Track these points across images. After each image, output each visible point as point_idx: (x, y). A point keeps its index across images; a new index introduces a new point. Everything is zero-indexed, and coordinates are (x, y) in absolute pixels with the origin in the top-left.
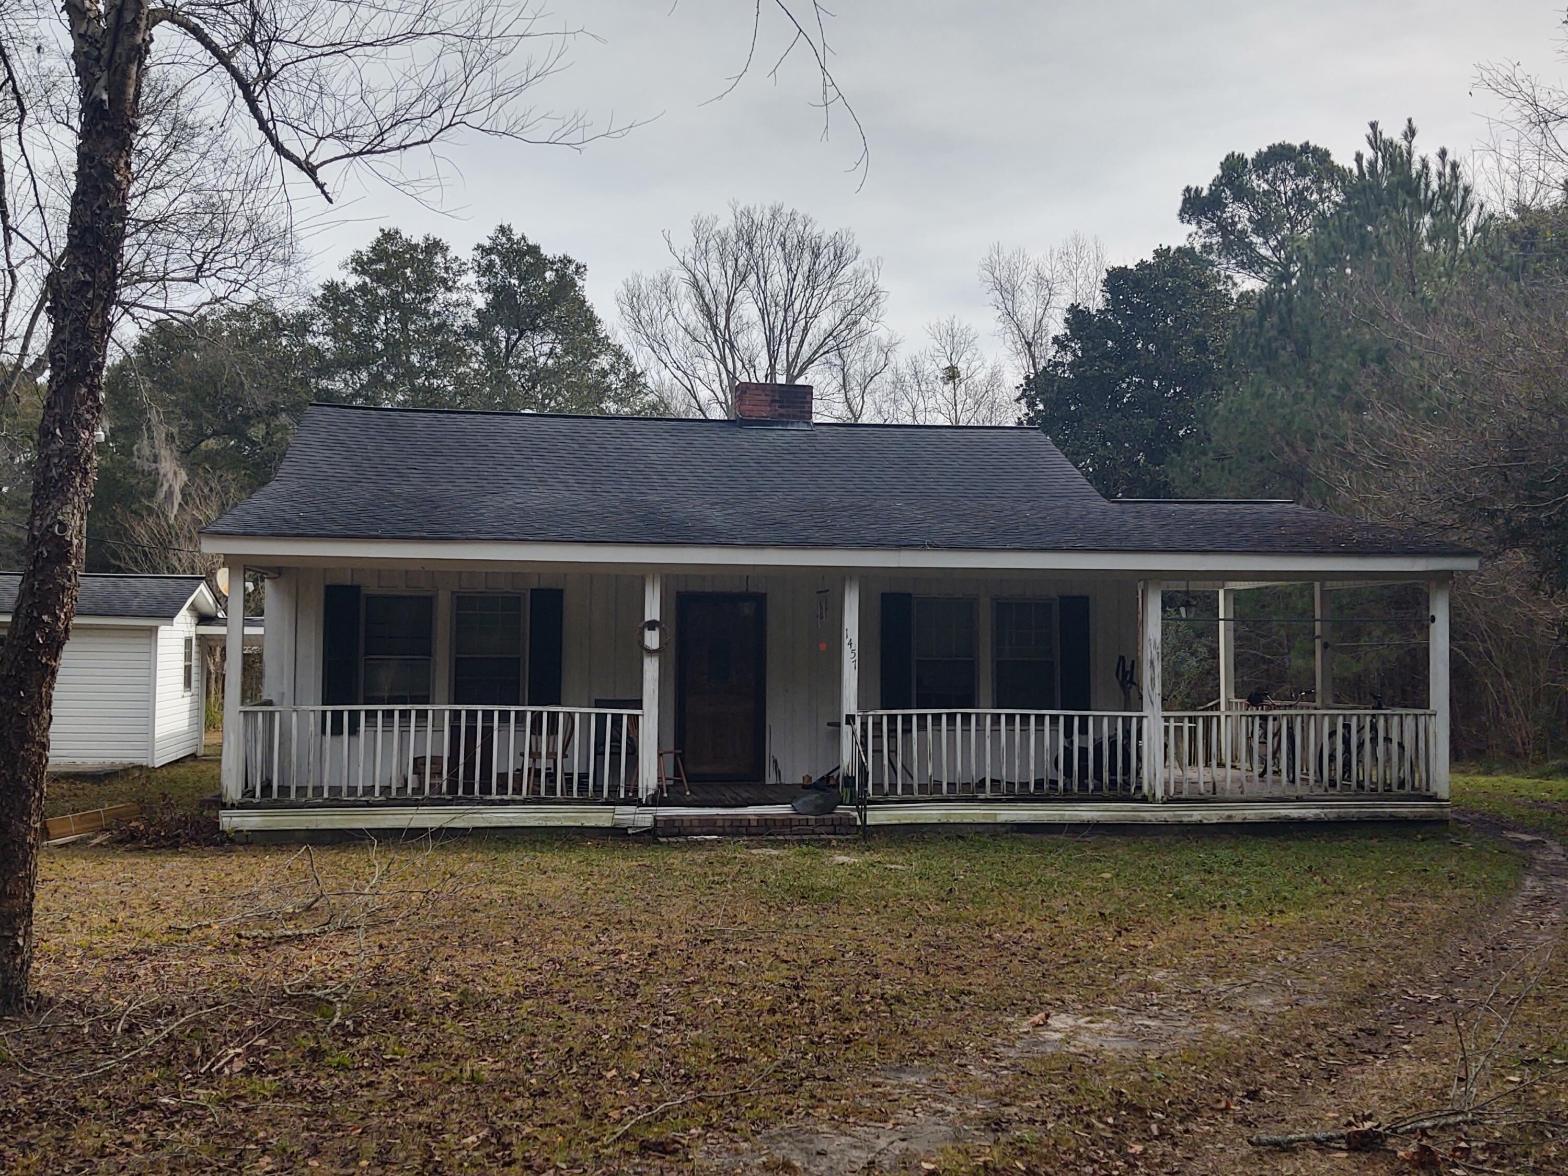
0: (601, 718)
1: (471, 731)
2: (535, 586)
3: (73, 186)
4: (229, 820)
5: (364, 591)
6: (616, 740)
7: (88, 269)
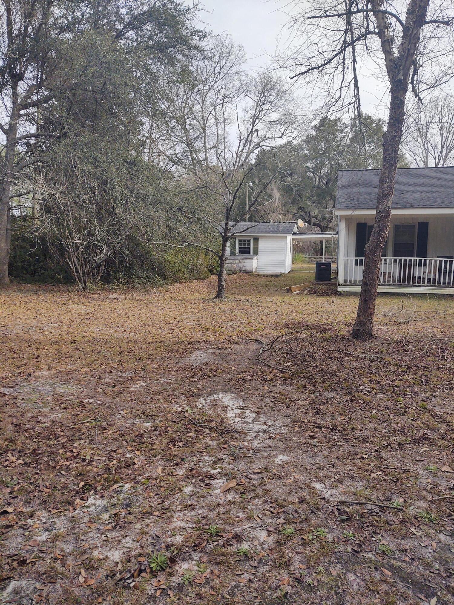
0: (441, 261)
1: (405, 265)
2: (419, 221)
3: (390, 106)
4: (341, 289)
5: (368, 224)
6: (445, 268)
7: (396, 132)
